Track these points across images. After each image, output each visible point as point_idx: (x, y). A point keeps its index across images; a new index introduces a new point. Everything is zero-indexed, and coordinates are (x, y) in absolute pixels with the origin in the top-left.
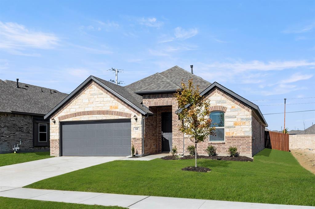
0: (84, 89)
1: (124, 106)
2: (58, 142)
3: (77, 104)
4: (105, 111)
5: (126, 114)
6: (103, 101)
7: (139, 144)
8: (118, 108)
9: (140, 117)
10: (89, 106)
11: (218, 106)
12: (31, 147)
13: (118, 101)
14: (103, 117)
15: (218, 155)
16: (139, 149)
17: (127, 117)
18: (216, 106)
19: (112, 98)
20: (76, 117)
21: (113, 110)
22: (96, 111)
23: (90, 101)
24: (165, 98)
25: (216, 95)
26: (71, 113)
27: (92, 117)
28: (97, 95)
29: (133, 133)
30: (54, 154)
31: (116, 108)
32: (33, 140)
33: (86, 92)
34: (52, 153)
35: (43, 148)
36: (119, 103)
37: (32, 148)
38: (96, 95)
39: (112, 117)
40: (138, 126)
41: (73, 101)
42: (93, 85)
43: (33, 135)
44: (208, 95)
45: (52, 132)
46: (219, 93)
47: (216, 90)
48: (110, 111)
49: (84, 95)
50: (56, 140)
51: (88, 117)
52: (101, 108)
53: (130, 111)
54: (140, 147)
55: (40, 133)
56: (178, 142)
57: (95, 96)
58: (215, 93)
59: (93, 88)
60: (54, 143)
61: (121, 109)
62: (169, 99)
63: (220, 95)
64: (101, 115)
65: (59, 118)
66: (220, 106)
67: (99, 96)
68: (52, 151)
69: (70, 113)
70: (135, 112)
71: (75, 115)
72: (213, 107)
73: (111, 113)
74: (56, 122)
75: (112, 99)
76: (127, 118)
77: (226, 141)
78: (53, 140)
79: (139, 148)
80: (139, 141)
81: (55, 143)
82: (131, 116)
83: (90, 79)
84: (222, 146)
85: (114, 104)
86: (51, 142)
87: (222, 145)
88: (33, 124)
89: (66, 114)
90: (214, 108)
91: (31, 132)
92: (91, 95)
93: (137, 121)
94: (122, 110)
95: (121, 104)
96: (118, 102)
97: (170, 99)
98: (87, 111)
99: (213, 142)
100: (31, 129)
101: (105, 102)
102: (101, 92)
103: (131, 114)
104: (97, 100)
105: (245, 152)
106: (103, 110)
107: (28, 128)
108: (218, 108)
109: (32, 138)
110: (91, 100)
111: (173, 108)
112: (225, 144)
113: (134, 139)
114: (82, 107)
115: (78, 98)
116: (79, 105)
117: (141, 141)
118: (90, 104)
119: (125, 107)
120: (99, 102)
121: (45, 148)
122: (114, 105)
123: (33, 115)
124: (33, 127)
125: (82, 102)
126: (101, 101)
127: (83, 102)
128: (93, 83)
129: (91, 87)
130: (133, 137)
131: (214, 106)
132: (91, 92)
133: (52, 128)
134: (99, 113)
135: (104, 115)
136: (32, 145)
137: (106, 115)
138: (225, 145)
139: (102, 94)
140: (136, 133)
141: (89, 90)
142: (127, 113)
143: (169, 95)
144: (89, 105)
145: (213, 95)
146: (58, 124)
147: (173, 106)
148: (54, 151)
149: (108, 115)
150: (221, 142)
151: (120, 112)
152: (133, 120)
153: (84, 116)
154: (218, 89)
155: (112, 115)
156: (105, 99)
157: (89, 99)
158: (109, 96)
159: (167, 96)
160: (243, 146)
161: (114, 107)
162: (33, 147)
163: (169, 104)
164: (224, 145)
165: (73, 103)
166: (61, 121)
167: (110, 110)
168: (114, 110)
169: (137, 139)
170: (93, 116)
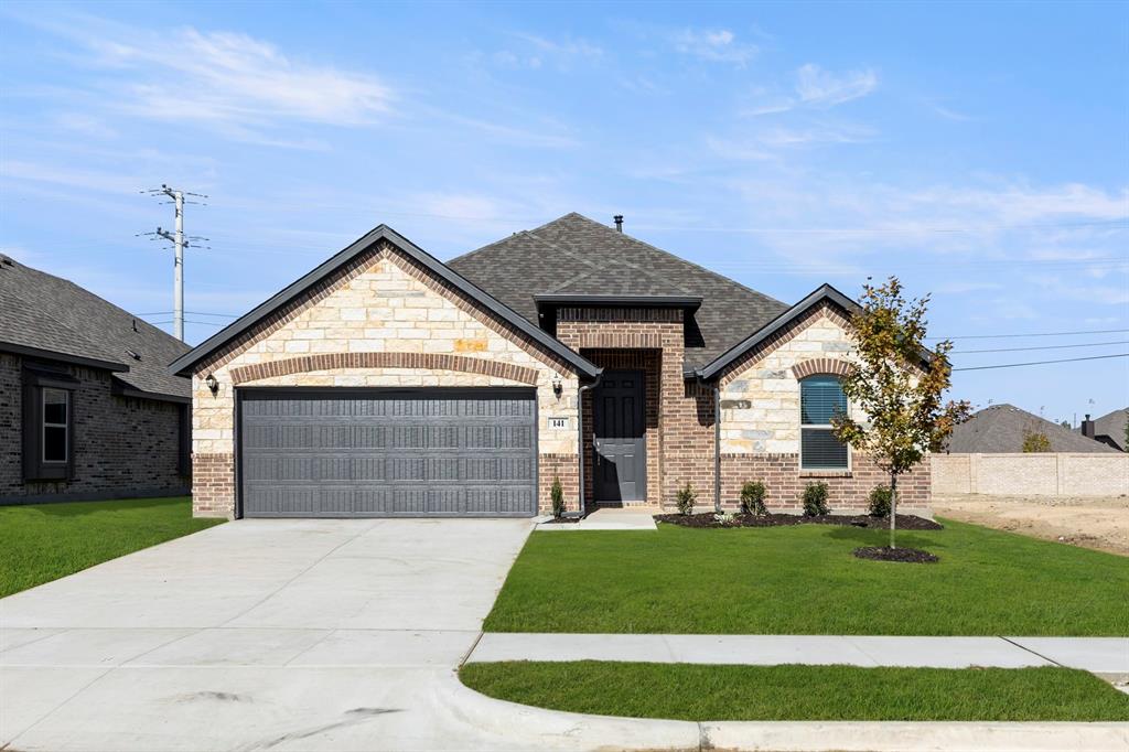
0: (348, 272)
1: (510, 344)
2: (229, 465)
3: (319, 325)
4: (437, 356)
5: (519, 372)
6: (427, 321)
7: (567, 475)
8: (489, 348)
9: (571, 384)
10: (366, 336)
11: (829, 360)
12: (13, 482)
13: (487, 325)
14: (425, 378)
15: (832, 513)
16: (570, 494)
17: (520, 381)
18: (823, 360)
19: (462, 313)
20: (310, 373)
21: (468, 356)
22: (398, 354)
23: (372, 318)
24: (639, 324)
25: (822, 324)
26: (291, 357)
27: (382, 375)
28: (402, 296)
29: (547, 437)
30: (210, 509)
31: (481, 347)
32: (24, 454)
33: (353, 283)
34: (203, 509)
35: (50, 488)
36: (492, 331)
37: (17, 489)
38: (398, 296)
39: (463, 379)
40: (564, 413)
41: (300, 313)
42: (385, 260)
43: (23, 434)
44: (800, 323)
45: (201, 428)
46: (832, 320)
47: (825, 308)
48: (456, 357)
49: (347, 292)
50: (220, 458)
51: (362, 374)
52: (417, 347)
53: (533, 359)
54: (575, 484)
55: (46, 428)
56: (683, 469)
57: (393, 302)
58: (821, 320)
59: (387, 271)
60: (210, 470)
61: (499, 353)
62: (650, 327)
63: (835, 326)
64: (418, 371)
65: (235, 374)
66: (836, 361)
67: (411, 301)
68: (200, 499)
69: (287, 358)
70: (552, 367)
71: (309, 364)
72: (813, 361)
73: (460, 364)
74: (221, 387)
75: (464, 316)
76: (522, 384)
77: (853, 469)
78: (206, 458)
79: (571, 489)
80: (567, 465)
81: (216, 470)
82: (536, 378)
83: (377, 237)
84: (841, 483)
85: (470, 334)
86: (197, 465)
87: (844, 480)
88: (22, 390)
89: (268, 360)
90: (819, 365)
91: (16, 424)
92: (378, 294)
93: (559, 397)
94: (501, 355)
95: (499, 336)
96: (488, 330)
97: (655, 327)
98: (361, 354)
99: (816, 471)
100: (16, 411)
101: (433, 325)
102: (419, 285)
103: (537, 373)
104: (402, 314)
105: (912, 502)
106: (427, 351)
107: (6, 405)
108: (829, 365)
109: (17, 448)
110: (374, 313)
111: (665, 358)
112: (851, 477)
113: (551, 457)
114: (338, 336)
115: (322, 303)
116: (325, 329)
117: (574, 465)
118: (369, 326)
119: (512, 347)
120: (412, 324)
121: (57, 489)
122: (472, 336)
123: (22, 352)
124: (20, 400)
125: (340, 318)
126: (420, 318)
127: (343, 318)
128: (386, 252)
129: (379, 264)
130: (548, 452)
131: (818, 360)
132: (377, 286)
133: (204, 412)
134: (411, 361)
135: (429, 372)
136: (19, 474)
137: (439, 371)
138: (851, 480)
139: (423, 295)
140: (559, 437)
141: (366, 276)
142: (523, 368)
143: (654, 314)
144: (368, 333)
145: (815, 325)
146: (231, 395)
147: (667, 350)
148: (210, 499)
149: (447, 372)
150: (840, 471)
151: (495, 363)
152: (545, 394)
153: (348, 371)
154: (829, 307)
155: (465, 371)
156: (435, 315)
157: (370, 309)
158: (449, 304)
159: (647, 317)
160: (906, 483)
161: (469, 345)
162: (22, 485)
163: (652, 344)
164: (848, 480)
165: (297, 319)
166: (241, 385)
167: (454, 354)
168: (473, 355)
169: (562, 459)
170: (385, 370)
